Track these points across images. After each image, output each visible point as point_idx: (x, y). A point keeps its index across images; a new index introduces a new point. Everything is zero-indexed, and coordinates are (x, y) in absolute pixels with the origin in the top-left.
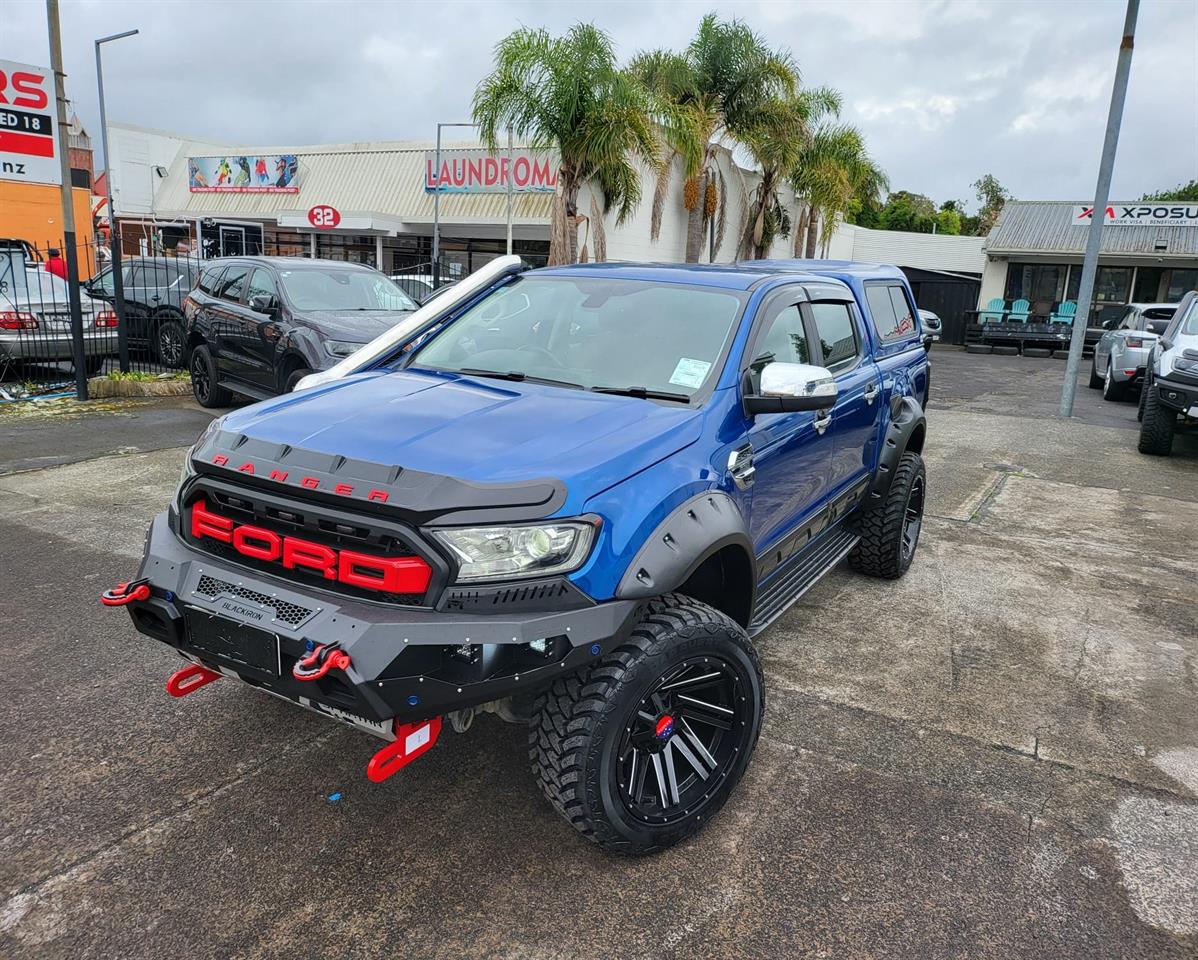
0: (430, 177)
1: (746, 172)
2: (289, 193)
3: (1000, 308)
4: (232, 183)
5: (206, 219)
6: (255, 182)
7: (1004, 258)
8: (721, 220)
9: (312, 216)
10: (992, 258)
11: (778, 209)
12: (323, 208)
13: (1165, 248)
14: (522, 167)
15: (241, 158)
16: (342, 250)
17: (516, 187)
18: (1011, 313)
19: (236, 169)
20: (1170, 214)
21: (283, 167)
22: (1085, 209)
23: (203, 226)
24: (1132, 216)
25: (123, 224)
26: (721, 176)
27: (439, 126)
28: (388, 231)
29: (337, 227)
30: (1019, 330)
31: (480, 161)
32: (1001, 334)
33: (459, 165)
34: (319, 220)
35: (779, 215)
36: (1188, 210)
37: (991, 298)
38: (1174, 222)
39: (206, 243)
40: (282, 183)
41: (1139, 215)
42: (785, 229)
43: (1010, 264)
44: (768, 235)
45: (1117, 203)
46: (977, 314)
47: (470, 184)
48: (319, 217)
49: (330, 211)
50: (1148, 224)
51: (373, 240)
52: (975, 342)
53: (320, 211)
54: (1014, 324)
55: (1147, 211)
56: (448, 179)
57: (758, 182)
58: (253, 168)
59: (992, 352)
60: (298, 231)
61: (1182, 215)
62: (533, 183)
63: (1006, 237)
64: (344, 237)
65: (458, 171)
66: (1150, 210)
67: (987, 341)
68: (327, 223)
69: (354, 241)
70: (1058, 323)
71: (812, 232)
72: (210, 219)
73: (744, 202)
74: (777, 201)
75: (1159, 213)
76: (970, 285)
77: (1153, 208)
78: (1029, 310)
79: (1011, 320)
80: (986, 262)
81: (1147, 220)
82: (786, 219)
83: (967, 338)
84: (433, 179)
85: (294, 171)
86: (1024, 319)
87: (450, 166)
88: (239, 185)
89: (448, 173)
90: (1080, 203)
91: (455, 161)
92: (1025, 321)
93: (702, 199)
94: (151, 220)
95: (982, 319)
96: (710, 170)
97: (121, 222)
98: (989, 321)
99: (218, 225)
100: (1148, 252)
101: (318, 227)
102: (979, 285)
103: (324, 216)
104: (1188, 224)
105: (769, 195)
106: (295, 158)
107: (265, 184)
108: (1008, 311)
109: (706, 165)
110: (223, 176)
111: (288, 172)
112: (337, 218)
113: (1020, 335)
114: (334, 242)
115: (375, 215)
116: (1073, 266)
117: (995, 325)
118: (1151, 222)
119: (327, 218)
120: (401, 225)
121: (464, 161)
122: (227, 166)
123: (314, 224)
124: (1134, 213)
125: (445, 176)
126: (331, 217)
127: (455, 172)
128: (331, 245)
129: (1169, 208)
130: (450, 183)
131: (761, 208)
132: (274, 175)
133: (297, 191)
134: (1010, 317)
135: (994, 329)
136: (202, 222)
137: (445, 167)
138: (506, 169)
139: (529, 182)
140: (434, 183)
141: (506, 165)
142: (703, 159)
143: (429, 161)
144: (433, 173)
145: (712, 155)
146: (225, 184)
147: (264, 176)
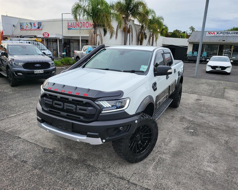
1: (138, 25)
2: (40, 30)
3: (191, 53)
5: (21, 36)
6: (33, 28)
7: (192, 43)
9: (43, 35)
10: (190, 43)
12: (46, 33)
13: (225, 40)
14: (87, 24)
15: (30, 23)
16: (52, 42)
17: (86, 28)
19: (29, 25)
20: (226, 33)
22: (209, 33)
24: (218, 34)
25: (4, 37)
26: (131, 26)
27: (62, 14)
28: (59, 38)
29: (49, 37)
32: (192, 59)
33: (74, 24)
34: (45, 36)
35: (145, 34)
36: (230, 32)
37: (190, 51)
38: (227, 35)
40: (38, 28)
41: (220, 34)
42: (146, 38)
43: (193, 44)
44: (142, 39)
45: (216, 31)
47: (77, 27)
48: (45, 35)
49: (47, 34)
50: (222, 35)
51: (57, 40)
52: (186, 61)
53: (45, 34)
56: (72, 26)
57: (140, 27)
58: (33, 25)
59: (189, 63)
60: (42, 38)
61: (229, 33)
63: (191, 39)
64: (53, 39)
66: (222, 33)
67: (188, 60)
68: (47, 36)
69: (55, 40)
71: (153, 38)
72: (22, 36)
73: (136, 31)
74: (144, 31)
75: (224, 33)
76: (185, 48)
77: (223, 32)
78: (197, 54)
79: (193, 56)
81: (221, 35)
83: (184, 60)
84: (69, 26)
85: (41, 25)
86: (196, 56)
87: (72, 24)
88: (30, 28)
90: (208, 31)
91: (73, 23)
94: (10, 36)
95: (188, 56)
98: (189, 56)
100: (221, 41)
101: (45, 37)
102: (187, 48)
104: (230, 35)
105: (142, 30)
106: (41, 22)
107: (35, 28)
108: (193, 54)
109: (128, 23)
110: (27, 26)
111: (40, 26)
112: (48, 35)
113: (195, 59)
114: (51, 41)
115: (56, 34)
116: (206, 44)
117: (190, 57)
122: (27, 24)
123: (44, 36)
125: (71, 26)
126: (47, 35)
128: (50, 41)
129: (226, 32)
131: (141, 32)
132: (37, 26)
133: (42, 30)
137: (71, 24)
138: (84, 24)
139: (89, 27)
140: (69, 27)
141: (84, 23)
142: (127, 22)
143: (68, 23)
144: (69, 25)
145: (129, 21)
146: (27, 28)
147: (35, 26)
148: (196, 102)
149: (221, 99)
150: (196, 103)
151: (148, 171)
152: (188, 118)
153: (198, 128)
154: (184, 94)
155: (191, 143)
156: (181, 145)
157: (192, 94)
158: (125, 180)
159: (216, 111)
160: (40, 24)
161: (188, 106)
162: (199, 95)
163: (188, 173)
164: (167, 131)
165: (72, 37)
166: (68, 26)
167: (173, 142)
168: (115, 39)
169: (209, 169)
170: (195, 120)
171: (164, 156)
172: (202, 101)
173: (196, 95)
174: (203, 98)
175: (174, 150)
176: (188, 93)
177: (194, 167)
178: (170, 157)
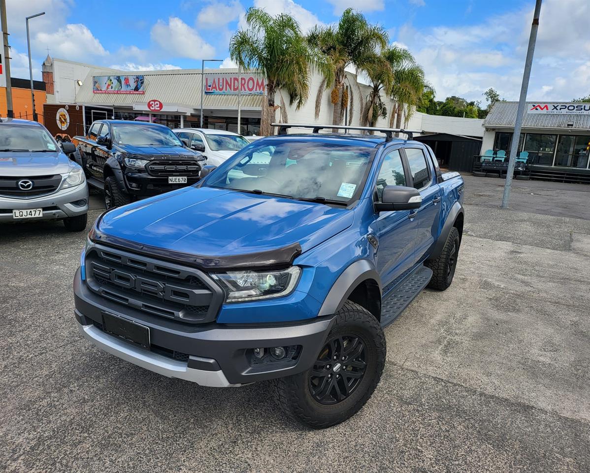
0: (207, 87)
1: (365, 86)
2: (140, 94)
3: (491, 154)
4: (113, 88)
6: (124, 88)
7: (493, 129)
8: (351, 110)
9: (149, 105)
10: (488, 129)
11: (380, 104)
12: (155, 101)
13: (572, 125)
14: (251, 82)
15: (118, 77)
16: (166, 122)
17: (248, 92)
18: (496, 157)
19: (115, 82)
20: (576, 109)
21: (137, 81)
22: (534, 106)
24: (557, 109)
26: (350, 88)
27: (203, 61)
28: (186, 113)
29: (162, 110)
30: (500, 165)
31: (231, 79)
32: (492, 167)
33: (221, 81)
34: (153, 107)
35: (381, 107)
36: (585, 106)
37: (487, 149)
38: (578, 112)
40: (137, 89)
41: (560, 109)
42: (384, 114)
43: (496, 133)
44: (375, 117)
45: (551, 103)
46: (480, 157)
47: (226, 90)
48: (153, 105)
49: (158, 103)
50: (565, 113)
51: (178, 117)
52: (478, 171)
53: (153, 102)
54: (497, 162)
55: (564, 107)
56: (216, 88)
57: (371, 90)
58: (123, 82)
59: (486, 176)
61: (582, 109)
62: (256, 90)
63: (492, 120)
64: (167, 116)
65: (220, 84)
66: (566, 107)
67: (484, 170)
68: (156, 109)
69: (172, 117)
70: (520, 162)
71: (399, 116)
73: (361, 100)
74: (380, 100)
75: (570, 108)
76: (476, 143)
78: (505, 155)
79: (496, 160)
80: (485, 131)
81: (564, 111)
82: (385, 109)
83: (474, 169)
84: (208, 87)
85: (142, 83)
86: (503, 160)
87: (217, 81)
88: (117, 90)
89: (215, 85)
90: (532, 103)
91: (219, 79)
92: (503, 161)
93: (340, 99)
95: (482, 159)
96: (345, 84)
98: (486, 160)
100: (564, 127)
101: (152, 111)
102: (481, 142)
103: (155, 105)
104: (584, 114)
105: (376, 97)
106: (143, 76)
107: (129, 89)
109: (343, 82)
110: (109, 85)
111: (139, 84)
112: (161, 106)
113: (500, 168)
114: (162, 118)
115: (179, 105)
116: (527, 134)
117: (489, 162)
118: (567, 112)
119: (156, 106)
120: (192, 110)
121: (223, 79)
122: (111, 80)
123: (150, 109)
124: (558, 108)
125: (214, 86)
126: (158, 106)
127: (219, 84)
129: (576, 105)
130: (217, 90)
131: (372, 103)
132: (133, 85)
133: (143, 93)
134: (495, 159)
135: (488, 165)
137: (214, 81)
138: (243, 83)
139: (254, 89)
140: (209, 90)
141: (243, 81)
142: (341, 79)
143: (207, 79)
144: (209, 84)
145: (346, 77)
146: (110, 89)
147: (128, 85)
148: (510, 256)
149: (563, 253)
150: (511, 258)
151: (432, 356)
152: (497, 284)
153: (518, 300)
154: (482, 240)
155: (506, 322)
156: (486, 324)
157: (500, 240)
158: (395, 365)
159: (552, 274)
160: (140, 80)
161: (493, 263)
162: (516, 243)
163: (504, 362)
164: (456, 303)
165: (212, 111)
167: (471, 320)
168: (314, 117)
169: (542, 359)
170: (510, 287)
171: (457, 338)
172: (522, 256)
173: (508, 243)
174: (525, 248)
175: (474, 331)
176: (490, 238)
177: (515, 355)
178: (468, 339)
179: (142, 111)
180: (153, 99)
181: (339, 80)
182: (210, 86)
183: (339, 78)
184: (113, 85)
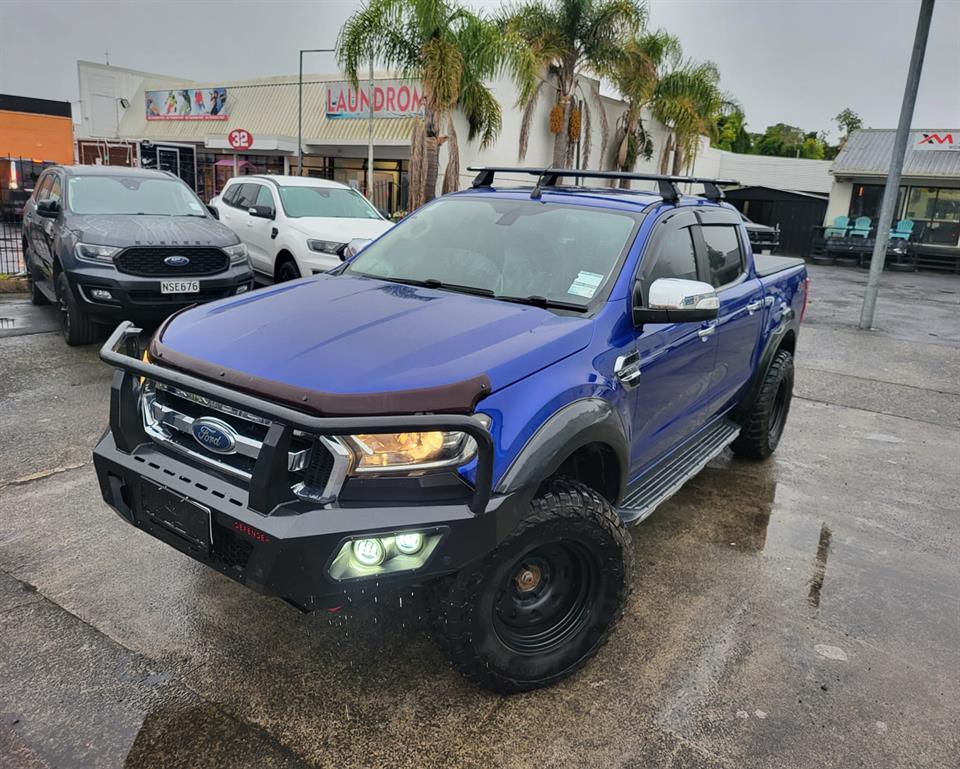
1: (612, 101)
2: (220, 120)
3: (845, 223)
4: (178, 111)
5: (144, 141)
7: (849, 179)
8: (586, 142)
9: (231, 139)
10: (839, 179)
11: (642, 135)
12: (240, 131)
14: (404, 94)
15: (184, 91)
17: (398, 111)
18: (854, 229)
19: (181, 100)
21: (215, 98)
22: (926, 136)
23: (142, 147)
25: (85, 146)
26: (586, 105)
27: (301, 52)
28: (292, 152)
29: (251, 148)
30: (859, 244)
32: (846, 248)
33: (353, 94)
34: (237, 142)
35: (643, 140)
37: (837, 214)
39: (145, 161)
40: (215, 111)
42: (648, 152)
43: (855, 185)
44: (631, 157)
46: (825, 229)
47: (362, 110)
48: (237, 139)
49: (245, 134)
51: (281, 159)
52: (819, 254)
53: (237, 134)
54: (854, 239)
56: (344, 106)
57: (625, 109)
58: (193, 99)
59: (833, 264)
60: (224, 152)
62: (413, 109)
63: (845, 164)
64: (268, 157)
65: (352, 99)
67: (831, 254)
68: (243, 145)
70: (896, 238)
72: (148, 142)
74: (641, 126)
76: (818, 202)
78: (870, 226)
79: (853, 235)
80: (833, 183)
82: (650, 143)
84: (332, 106)
85: (223, 101)
86: (866, 234)
87: (345, 94)
88: (183, 113)
89: (343, 101)
90: (922, 130)
91: (350, 90)
92: (866, 236)
93: (566, 124)
94: (104, 142)
95: (828, 233)
96: (575, 97)
97: (83, 144)
98: (834, 235)
99: (156, 146)
101: (236, 149)
102: (826, 203)
103: (240, 139)
105: (633, 122)
106: (225, 90)
107: (203, 112)
108: (851, 227)
109: (571, 93)
110: (171, 106)
111: (219, 101)
112: (250, 140)
113: (860, 249)
114: (259, 162)
115: (280, 138)
116: (912, 187)
117: (838, 239)
119: (242, 140)
120: (304, 147)
122: (174, 98)
125: (341, 103)
126: (246, 139)
127: (349, 100)
130: (346, 110)
131: (626, 132)
132: (209, 105)
133: (226, 119)
134: (852, 233)
135: (837, 243)
136: (141, 144)
137: (342, 96)
138: (391, 96)
139: (410, 108)
140: (333, 109)
141: (391, 93)
142: (568, 88)
143: (329, 91)
144: (333, 100)
145: (577, 83)
146: (172, 113)
147: (201, 106)
160: (220, 96)
165: (340, 148)
166: (329, 104)
168: (517, 155)
179: (221, 149)
180: (238, 128)
181: (564, 91)
182: (334, 104)
183: (564, 86)
184: (178, 106)
